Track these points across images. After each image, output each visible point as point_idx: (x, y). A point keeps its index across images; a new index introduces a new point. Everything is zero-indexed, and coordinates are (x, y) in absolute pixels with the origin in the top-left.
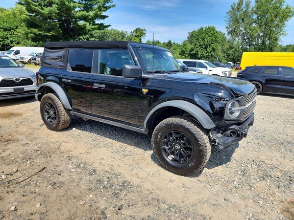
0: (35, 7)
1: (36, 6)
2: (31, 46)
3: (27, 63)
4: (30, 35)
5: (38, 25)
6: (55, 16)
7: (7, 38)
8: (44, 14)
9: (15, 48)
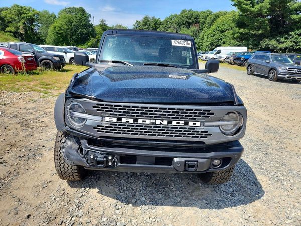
0: (245, 6)
1: (247, 5)
2: (234, 46)
3: (222, 62)
4: (236, 35)
5: (246, 24)
6: (266, 12)
7: (221, 39)
8: (254, 11)
9: (218, 48)
